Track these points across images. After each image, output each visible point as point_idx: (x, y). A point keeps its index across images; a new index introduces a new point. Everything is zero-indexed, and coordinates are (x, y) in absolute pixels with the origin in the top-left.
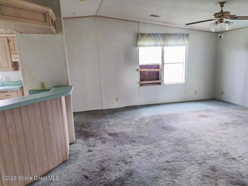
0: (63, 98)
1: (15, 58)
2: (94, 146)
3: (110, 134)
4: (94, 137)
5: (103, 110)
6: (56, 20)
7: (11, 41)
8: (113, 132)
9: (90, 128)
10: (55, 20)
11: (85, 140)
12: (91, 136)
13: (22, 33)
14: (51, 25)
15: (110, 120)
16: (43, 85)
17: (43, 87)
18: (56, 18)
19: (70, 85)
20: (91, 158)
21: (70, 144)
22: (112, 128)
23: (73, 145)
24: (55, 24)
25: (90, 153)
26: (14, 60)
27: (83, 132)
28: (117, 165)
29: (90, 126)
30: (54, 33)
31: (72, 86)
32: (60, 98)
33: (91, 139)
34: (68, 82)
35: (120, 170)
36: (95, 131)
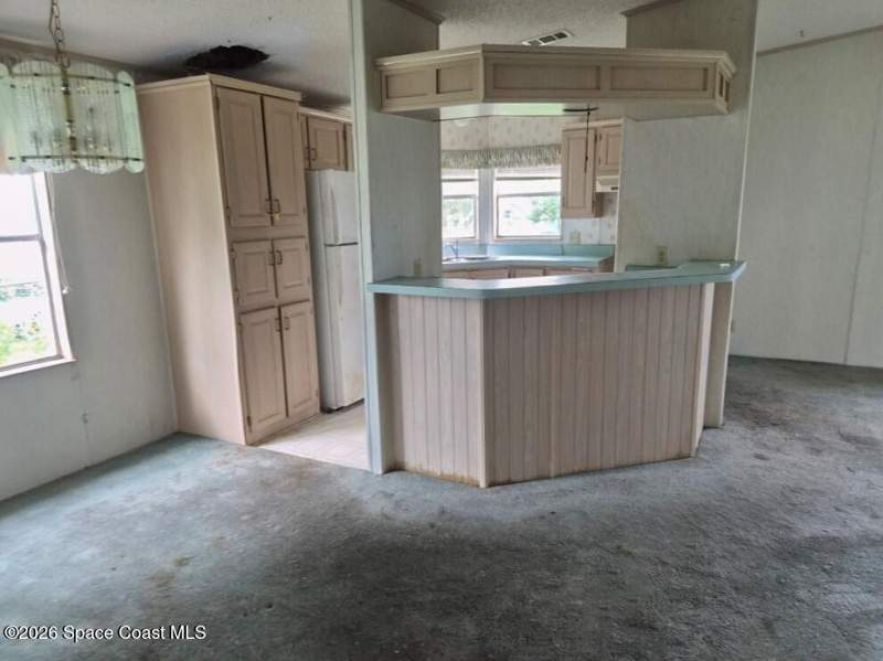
0: (710, 289)
1: (602, 183)
2: (778, 450)
3: (848, 438)
4: (786, 430)
5: (845, 367)
6: (734, 75)
7: (604, 137)
8: (863, 434)
9: (777, 406)
10: (730, 75)
11: (753, 429)
12: (774, 425)
13: (637, 121)
14: (717, 94)
15: (861, 400)
16: (662, 254)
17: (662, 260)
18: (734, 70)
19: (736, 259)
20: (760, 473)
21: (705, 428)
22: (861, 423)
23: (712, 432)
24: (728, 85)
25: (758, 462)
26: (599, 189)
27: (751, 410)
28: (838, 510)
29: (781, 401)
30: (720, 113)
31: (740, 263)
32: (702, 286)
33: (771, 433)
34: (733, 253)
35: (844, 524)
36: (796, 416)
